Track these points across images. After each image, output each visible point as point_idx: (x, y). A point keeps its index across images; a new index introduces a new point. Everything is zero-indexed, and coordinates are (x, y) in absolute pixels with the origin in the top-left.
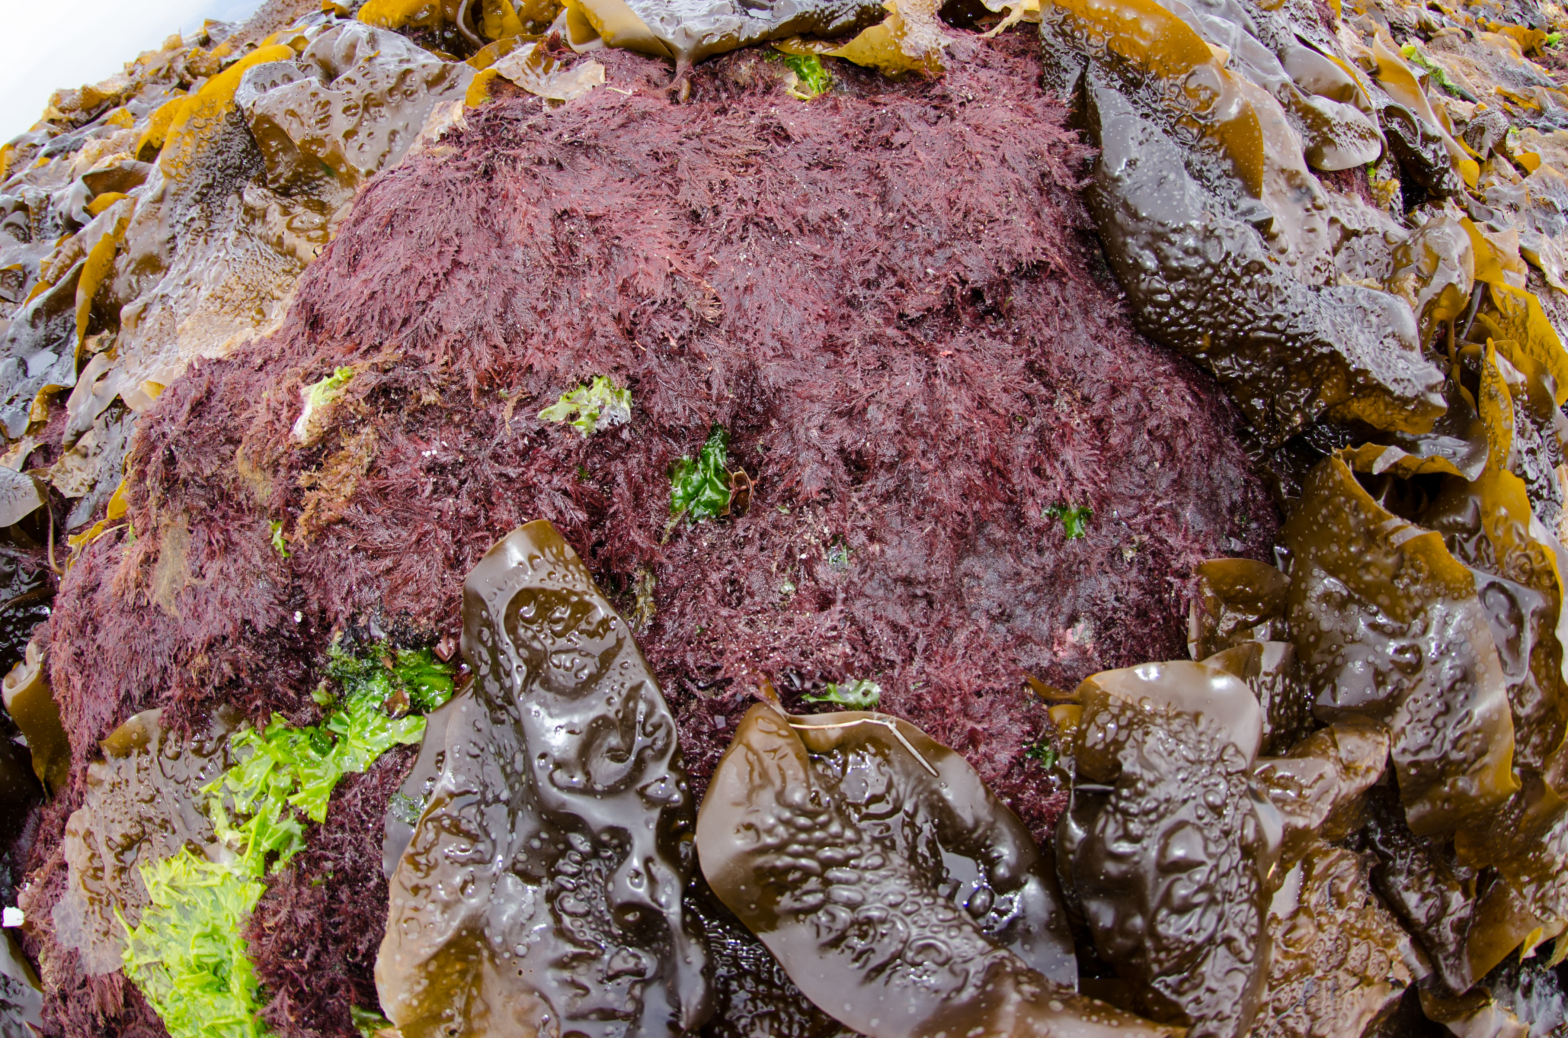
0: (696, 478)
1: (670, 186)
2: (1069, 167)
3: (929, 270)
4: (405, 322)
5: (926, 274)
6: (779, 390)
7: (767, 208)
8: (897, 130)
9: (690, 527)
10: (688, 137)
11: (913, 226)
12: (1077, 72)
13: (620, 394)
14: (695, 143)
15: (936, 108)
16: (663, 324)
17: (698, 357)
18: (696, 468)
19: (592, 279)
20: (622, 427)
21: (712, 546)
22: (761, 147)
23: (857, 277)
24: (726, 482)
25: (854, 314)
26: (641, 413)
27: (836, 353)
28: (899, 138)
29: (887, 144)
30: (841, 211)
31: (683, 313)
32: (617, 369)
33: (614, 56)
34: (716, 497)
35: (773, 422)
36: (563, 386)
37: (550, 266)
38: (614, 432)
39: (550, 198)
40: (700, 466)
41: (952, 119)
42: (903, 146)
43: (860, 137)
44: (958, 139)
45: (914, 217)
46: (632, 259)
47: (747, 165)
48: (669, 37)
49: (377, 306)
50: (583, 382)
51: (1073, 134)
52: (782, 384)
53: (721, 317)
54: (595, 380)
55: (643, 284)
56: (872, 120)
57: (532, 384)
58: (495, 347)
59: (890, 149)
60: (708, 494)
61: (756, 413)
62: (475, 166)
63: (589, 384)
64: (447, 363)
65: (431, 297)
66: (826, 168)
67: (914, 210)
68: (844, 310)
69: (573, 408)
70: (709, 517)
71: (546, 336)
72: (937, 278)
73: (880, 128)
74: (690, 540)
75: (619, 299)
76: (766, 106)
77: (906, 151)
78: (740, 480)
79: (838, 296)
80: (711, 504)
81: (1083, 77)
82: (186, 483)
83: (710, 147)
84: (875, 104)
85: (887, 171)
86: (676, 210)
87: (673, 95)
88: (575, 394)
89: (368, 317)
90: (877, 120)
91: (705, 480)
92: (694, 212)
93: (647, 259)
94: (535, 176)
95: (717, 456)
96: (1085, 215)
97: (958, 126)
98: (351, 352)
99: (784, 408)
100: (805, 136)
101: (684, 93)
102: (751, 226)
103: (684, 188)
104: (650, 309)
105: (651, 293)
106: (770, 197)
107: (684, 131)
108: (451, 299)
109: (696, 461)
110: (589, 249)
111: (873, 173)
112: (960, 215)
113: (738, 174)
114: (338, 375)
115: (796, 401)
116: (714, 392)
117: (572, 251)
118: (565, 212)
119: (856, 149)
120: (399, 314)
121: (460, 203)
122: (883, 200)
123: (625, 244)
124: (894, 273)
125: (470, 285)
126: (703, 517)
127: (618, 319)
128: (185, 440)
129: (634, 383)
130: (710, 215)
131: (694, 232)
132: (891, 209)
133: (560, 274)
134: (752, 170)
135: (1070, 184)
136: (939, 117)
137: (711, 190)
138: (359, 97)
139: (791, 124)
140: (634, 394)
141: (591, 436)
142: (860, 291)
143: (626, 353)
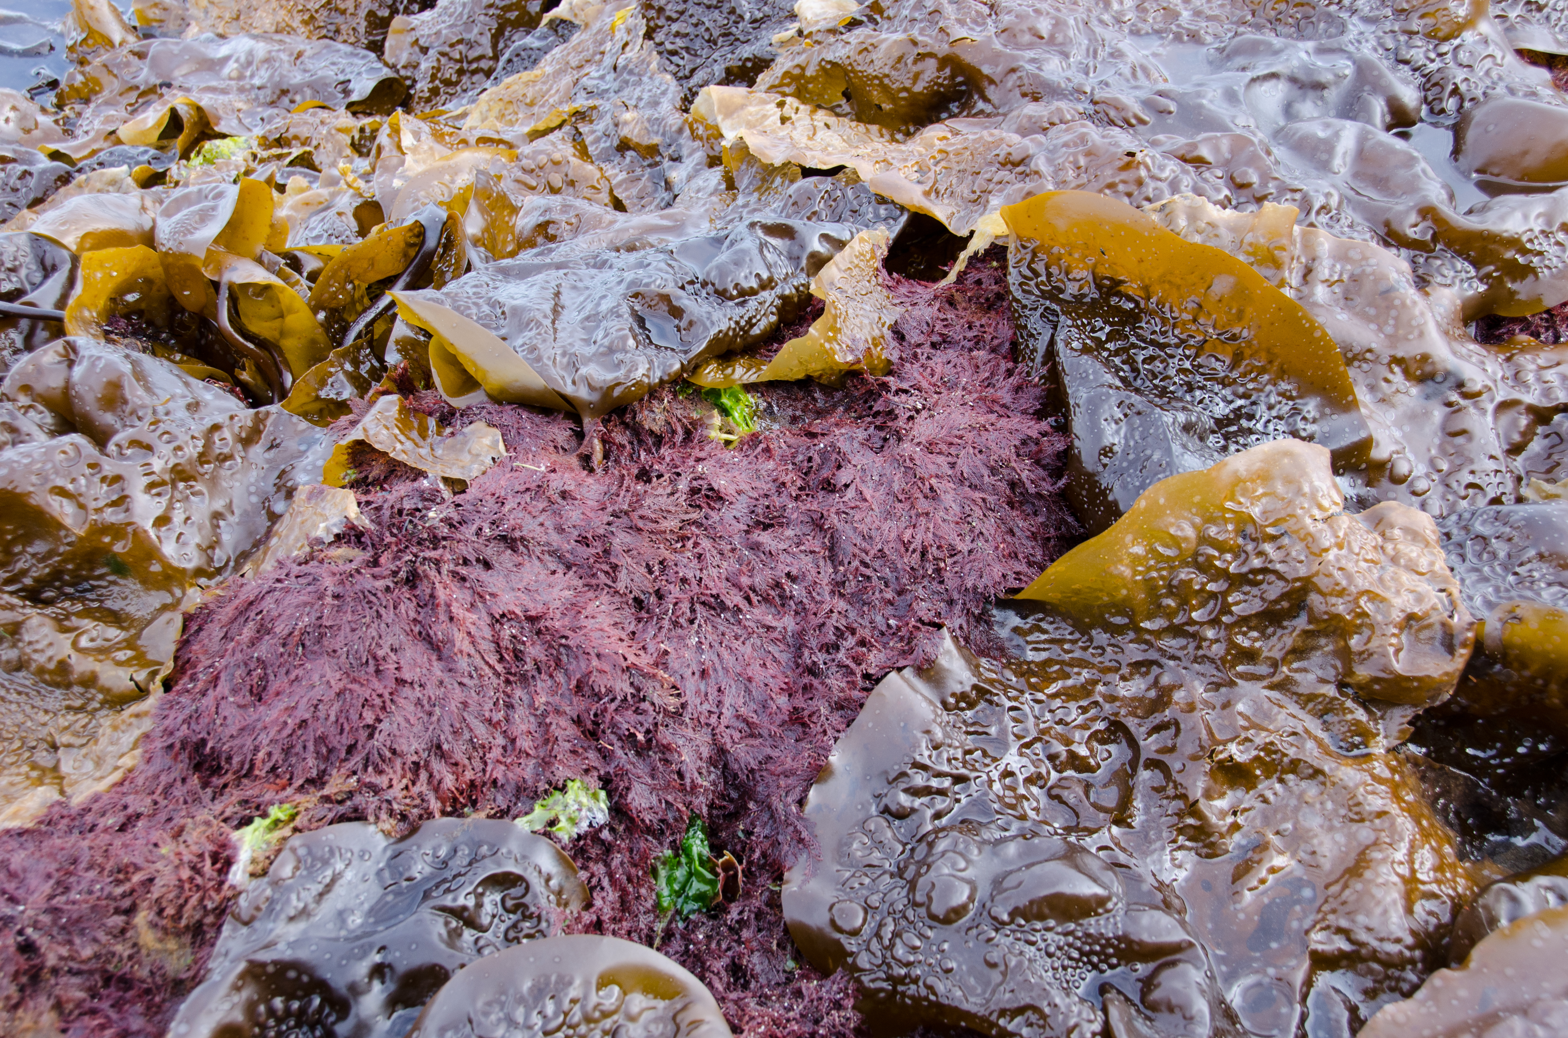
0: (680, 873)
1: (607, 573)
2: (1044, 467)
3: (892, 622)
4: (351, 749)
5: (889, 626)
6: (752, 771)
7: (711, 584)
8: (839, 467)
9: (681, 925)
10: (614, 515)
11: (868, 578)
12: (1047, 338)
13: (595, 796)
14: (624, 520)
15: (879, 428)
16: (626, 721)
17: (666, 748)
18: (679, 864)
19: (542, 684)
20: (601, 828)
21: (709, 938)
22: (695, 515)
23: (814, 643)
24: (713, 871)
25: (816, 682)
26: (619, 810)
27: (804, 725)
28: (843, 477)
29: (829, 487)
30: (788, 575)
31: (646, 705)
32: (587, 771)
33: (508, 415)
34: (704, 888)
35: (751, 805)
36: (535, 796)
37: (498, 675)
38: (594, 834)
39: (484, 601)
40: (683, 860)
41: (900, 439)
42: (847, 486)
43: (799, 483)
44: (909, 468)
45: (866, 565)
46: (582, 658)
47: (684, 539)
48: (569, 390)
49: (310, 736)
50: (556, 788)
51: (1044, 425)
52: (754, 765)
53: (683, 706)
54: (570, 784)
55: (601, 683)
56: (810, 459)
57: (500, 798)
58: (456, 764)
59: (833, 491)
60: (696, 887)
61: (731, 800)
62: (395, 573)
63: (563, 789)
64: (407, 788)
65: (379, 720)
66: (766, 527)
67: (867, 559)
68: (807, 679)
69: (551, 815)
70: (699, 911)
71: (504, 748)
72: (899, 628)
73: (820, 467)
74: (683, 937)
75: (575, 700)
76: (691, 462)
77: (850, 493)
78: (727, 866)
79: (798, 666)
80: (700, 897)
81: (1052, 342)
82: (55, 971)
83: (640, 524)
84: (812, 435)
85: (834, 519)
86: (617, 599)
87: (586, 460)
88: (550, 801)
89: (298, 748)
90: (817, 460)
91: (690, 874)
92: (636, 600)
93: (598, 656)
94: (464, 579)
95: (698, 845)
96: (1070, 520)
97: (907, 448)
98: (284, 788)
99: (760, 789)
100: (739, 492)
101: (598, 456)
102: (698, 607)
103: (623, 575)
104: (613, 706)
105: (609, 690)
106: (714, 572)
107: (610, 509)
108: (400, 719)
109: (677, 855)
110: (534, 651)
111: (818, 524)
112: (917, 556)
113: (675, 551)
114: (275, 812)
115: (769, 779)
116: (688, 781)
117: (518, 656)
118: (503, 615)
119: (797, 498)
120: (341, 742)
121: (388, 616)
122: (833, 553)
123: (571, 643)
124: (853, 632)
125: (419, 703)
126: (693, 911)
127: (578, 721)
128: (46, 919)
129: (606, 782)
130: (653, 599)
131: (639, 620)
132: (841, 563)
133: (508, 682)
134: (690, 544)
135: (1046, 488)
136: (885, 440)
137: (651, 572)
138: (164, 470)
139: (721, 483)
140: (609, 796)
141: (571, 840)
142: (820, 658)
143: (592, 755)
